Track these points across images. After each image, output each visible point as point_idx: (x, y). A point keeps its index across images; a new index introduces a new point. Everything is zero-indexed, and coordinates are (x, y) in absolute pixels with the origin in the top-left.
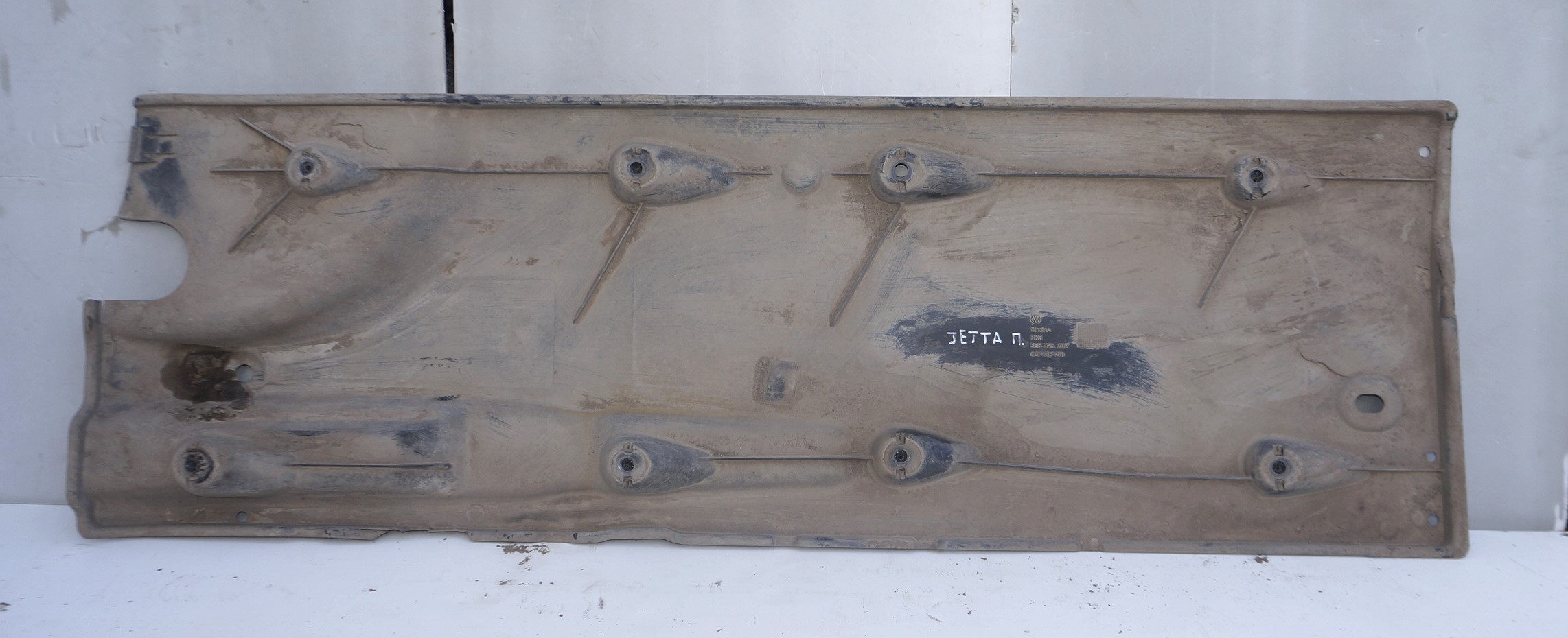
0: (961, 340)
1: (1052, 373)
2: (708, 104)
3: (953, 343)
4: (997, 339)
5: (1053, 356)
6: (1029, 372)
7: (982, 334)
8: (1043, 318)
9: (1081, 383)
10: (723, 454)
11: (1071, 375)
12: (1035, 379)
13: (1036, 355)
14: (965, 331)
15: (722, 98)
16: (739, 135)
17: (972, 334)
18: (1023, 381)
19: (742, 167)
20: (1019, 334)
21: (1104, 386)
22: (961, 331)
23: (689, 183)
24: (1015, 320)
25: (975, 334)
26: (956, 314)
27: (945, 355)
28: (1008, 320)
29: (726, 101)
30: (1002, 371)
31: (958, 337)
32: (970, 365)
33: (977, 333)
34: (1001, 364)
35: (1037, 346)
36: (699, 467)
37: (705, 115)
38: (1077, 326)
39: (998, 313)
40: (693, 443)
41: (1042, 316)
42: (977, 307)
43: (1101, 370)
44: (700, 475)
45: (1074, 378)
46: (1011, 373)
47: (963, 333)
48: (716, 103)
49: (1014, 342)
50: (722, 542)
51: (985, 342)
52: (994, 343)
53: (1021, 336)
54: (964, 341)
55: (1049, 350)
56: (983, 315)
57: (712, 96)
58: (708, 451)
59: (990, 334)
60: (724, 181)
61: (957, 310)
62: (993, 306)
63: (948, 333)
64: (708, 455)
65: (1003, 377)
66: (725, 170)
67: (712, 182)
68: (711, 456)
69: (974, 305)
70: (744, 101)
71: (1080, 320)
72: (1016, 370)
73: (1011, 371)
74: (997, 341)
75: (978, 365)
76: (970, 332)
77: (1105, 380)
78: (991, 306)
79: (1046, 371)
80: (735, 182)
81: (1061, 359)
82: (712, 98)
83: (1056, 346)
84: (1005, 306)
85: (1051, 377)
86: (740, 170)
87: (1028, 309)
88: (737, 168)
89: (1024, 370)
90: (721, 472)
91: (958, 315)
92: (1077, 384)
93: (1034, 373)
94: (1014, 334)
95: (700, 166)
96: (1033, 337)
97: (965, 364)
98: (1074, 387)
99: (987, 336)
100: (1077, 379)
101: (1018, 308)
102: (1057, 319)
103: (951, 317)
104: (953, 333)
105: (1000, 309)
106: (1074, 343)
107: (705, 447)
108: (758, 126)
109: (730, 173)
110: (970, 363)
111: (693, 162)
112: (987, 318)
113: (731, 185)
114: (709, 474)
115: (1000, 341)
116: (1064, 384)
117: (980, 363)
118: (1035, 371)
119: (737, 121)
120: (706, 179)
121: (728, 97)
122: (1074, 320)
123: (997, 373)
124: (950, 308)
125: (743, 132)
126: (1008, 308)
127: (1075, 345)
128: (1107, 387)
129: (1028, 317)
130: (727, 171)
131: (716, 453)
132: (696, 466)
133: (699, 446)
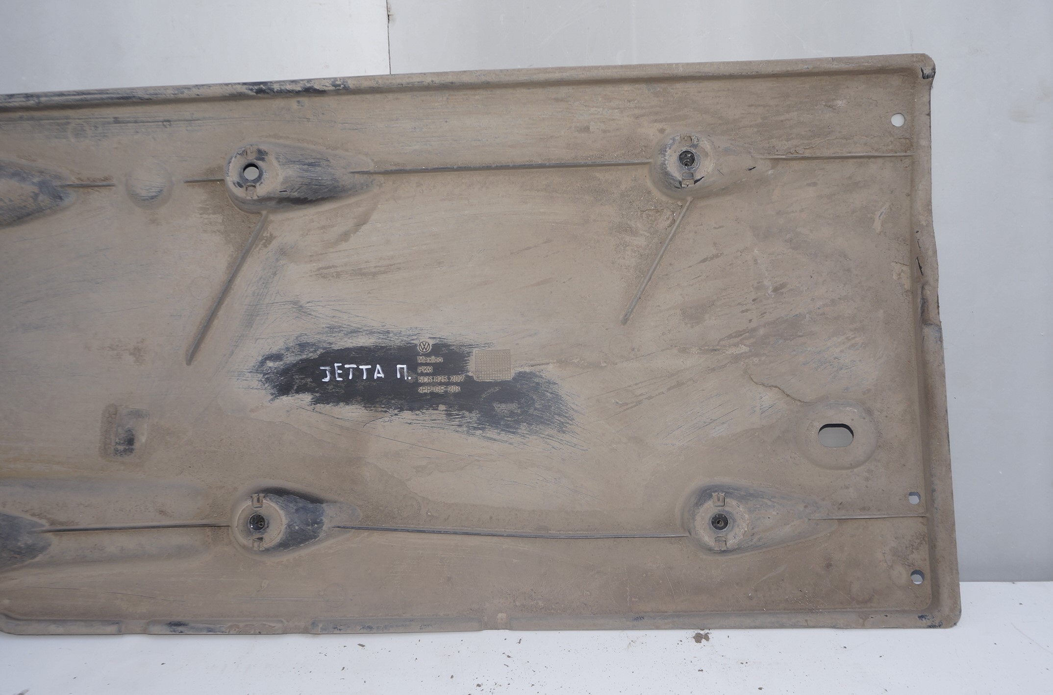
0: (337, 375)
1: (444, 412)
2: (23, 104)
3: (327, 380)
4: (379, 373)
5: (446, 392)
6: (418, 412)
7: (361, 367)
8: (433, 345)
9: (479, 424)
10: (62, 524)
11: (467, 414)
12: (424, 420)
13: (426, 391)
14: (341, 364)
15: (38, 96)
16: (73, 140)
17: (349, 368)
18: (410, 424)
19: (79, 179)
20: (405, 366)
21: (508, 426)
22: (336, 365)
23: (11, 200)
24: (400, 348)
25: (353, 368)
26: (330, 344)
27: (318, 395)
28: (390, 349)
29: (43, 99)
30: (386, 412)
31: (333, 373)
32: (347, 406)
33: (355, 366)
34: (384, 404)
35: (426, 379)
36: (30, 542)
37: (32, 119)
38: (474, 353)
39: (380, 341)
40: (27, 511)
41: (431, 342)
42: (355, 335)
43: (503, 406)
44: (32, 551)
45: (471, 418)
46: (396, 415)
47: (339, 368)
48: (32, 102)
49: (399, 376)
50: (61, 630)
51: (365, 378)
52: (375, 378)
53: (408, 368)
54: (339, 377)
55: (441, 384)
56: (360, 344)
57: (26, 94)
58: (43, 522)
59: (370, 367)
60: (57, 196)
61: (332, 340)
62: (374, 333)
63: (322, 368)
64: (43, 526)
65: (387, 419)
66: (56, 183)
67: (41, 198)
68: (47, 527)
69: (351, 332)
70: (65, 98)
71: (477, 346)
72: (401, 410)
73: (396, 411)
74: (379, 375)
75: (357, 406)
76: (347, 366)
77: (509, 419)
78: (371, 333)
79: (437, 409)
80: (72, 197)
81: (456, 395)
82: (28, 96)
83: (449, 379)
84: (388, 332)
85: (444, 417)
86: (77, 182)
87: (415, 335)
88: (73, 180)
89: (411, 409)
90: (58, 545)
91: (332, 346)
92: (475, 425)
93: (423, 413)
94: (399, 366)
95: (24, 179)
96: (420, 369)
97: (342, 404)
98: (472, 429)
99: (366, 369)
100: (475, 419)
101: (403, 333)
102: (450, 345)
103: (324, 348)
104: (327, 368)
105: (382, 337)
106: (470, 374)
107: (40, 516)
108: (93, 128)
109: (62, 187)
110: (347, 404)
111: (14, 175)
112: (366, 347)
113: (67, 202)
114: (43, 549)
115: (382, 375)
116: (460, 426)
117: (359, 403)
118: (424, 411)
119: (69, 123)
120: (32, 194)
121: (46, 95)
122: (471, 346)
123: (379, 415)
124: (324, 338)
125: (77, 135)
126: (391, 335)
127: (472, 377)
128: (511, 427)
129: (416, 345)
130: (58, 183)
131: (52, 523)
132: (25, 540)
133: (33, 515)
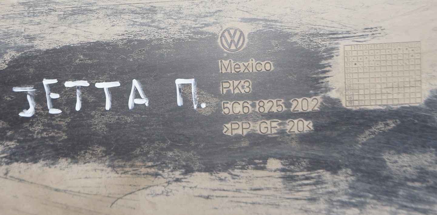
0: (49, 104)
1: (279, 174)
3: (28, 113)
4: (137, 96)
5: (282, 132)
6: (223, 175)
7: (98, 85)
8: (251, 36)
9: (353, 195)
11: (327, 176)
12: (238, 191)
13: (239, 132)
14: (55, 81)
17: (74, 89)
18: (208, 197)
20: (192, 81)
21: (413, 199)
22: (46, 82)
24: (179, 43)
25: (82, 88)
26: (31, 38)
27: (12, 144)
28: (159, 47)
30: (156, 175)
31: (40, 98)
32: (75, 167)
33: (85, 84)
34: (151, 160)
35: (238, 108)
38: (341, 51)
39: (137, 29)
41: (247, 29)
42: (80, 18)
43: (404, 159)
45: (335, 184)
46: (177, 180)
47: (53, 88)
49: (180, 102)
51: (108, 106)
52: (130, 105)
53: (198, 86)
54: (55, 106)
55: (271, 116)
56: (95, 38)
59: (117, 84)
61: (33, 30)
62: (122, 12)
63: (17, 89)
65: (159, 189)
69: (73, 13)
71: (347, 35)
72: (188, 170)
73: (177, 174)
74: (138, 101)
75: (95, 165)
76: (69, 84)
77: (417, 184)
78: (117, 13)
79: (263, 169)
81: (303, 138)
83: (288, 105)
84: (153, 10)
85: (279, 183)
87: (212, 14)
89: (209, 169)
91: (36, 43)
92: (345, 198)
93: (234, 177)
94: (179, 82)
96: (226, 87)
97: (63, 162)
98: (337, 207)
99: (110, 89)
100: (344, 186)
101: (185, 12)
102: (288, 35)
103: (19, 49)
104: (29, 89)
105: (140, 20)
106: (333, 95)
110: (75, 160)
112: (108, 44)
115: (144, 101)
116: (312, 200)
117: (99, 158)
118: (237, 172)
122: (333, 35)
123: (142, 181)
124: (16, 26)
126: (159, 16)
127: (335, 102)
128: (421, 201)
129: (214, 36)
